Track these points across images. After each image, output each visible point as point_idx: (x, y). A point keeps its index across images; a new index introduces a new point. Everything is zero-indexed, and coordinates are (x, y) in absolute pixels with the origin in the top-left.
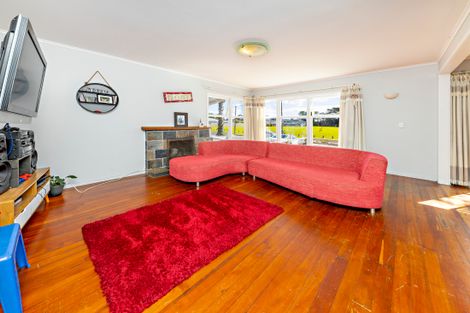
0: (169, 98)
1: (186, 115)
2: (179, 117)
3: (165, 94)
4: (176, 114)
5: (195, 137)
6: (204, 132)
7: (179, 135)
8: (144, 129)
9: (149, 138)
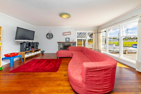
0: (64, 34)
1: (69, 38)
2: (67, 39)
3: (63, 33)
4: (66, 38)
5: (71, 45)
6: (74, 43)
7: (66, 44)
8: (58, 42)
9: (59, 45)
